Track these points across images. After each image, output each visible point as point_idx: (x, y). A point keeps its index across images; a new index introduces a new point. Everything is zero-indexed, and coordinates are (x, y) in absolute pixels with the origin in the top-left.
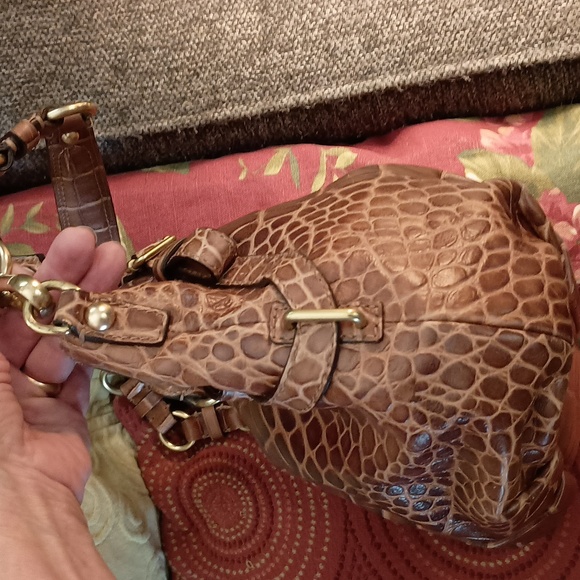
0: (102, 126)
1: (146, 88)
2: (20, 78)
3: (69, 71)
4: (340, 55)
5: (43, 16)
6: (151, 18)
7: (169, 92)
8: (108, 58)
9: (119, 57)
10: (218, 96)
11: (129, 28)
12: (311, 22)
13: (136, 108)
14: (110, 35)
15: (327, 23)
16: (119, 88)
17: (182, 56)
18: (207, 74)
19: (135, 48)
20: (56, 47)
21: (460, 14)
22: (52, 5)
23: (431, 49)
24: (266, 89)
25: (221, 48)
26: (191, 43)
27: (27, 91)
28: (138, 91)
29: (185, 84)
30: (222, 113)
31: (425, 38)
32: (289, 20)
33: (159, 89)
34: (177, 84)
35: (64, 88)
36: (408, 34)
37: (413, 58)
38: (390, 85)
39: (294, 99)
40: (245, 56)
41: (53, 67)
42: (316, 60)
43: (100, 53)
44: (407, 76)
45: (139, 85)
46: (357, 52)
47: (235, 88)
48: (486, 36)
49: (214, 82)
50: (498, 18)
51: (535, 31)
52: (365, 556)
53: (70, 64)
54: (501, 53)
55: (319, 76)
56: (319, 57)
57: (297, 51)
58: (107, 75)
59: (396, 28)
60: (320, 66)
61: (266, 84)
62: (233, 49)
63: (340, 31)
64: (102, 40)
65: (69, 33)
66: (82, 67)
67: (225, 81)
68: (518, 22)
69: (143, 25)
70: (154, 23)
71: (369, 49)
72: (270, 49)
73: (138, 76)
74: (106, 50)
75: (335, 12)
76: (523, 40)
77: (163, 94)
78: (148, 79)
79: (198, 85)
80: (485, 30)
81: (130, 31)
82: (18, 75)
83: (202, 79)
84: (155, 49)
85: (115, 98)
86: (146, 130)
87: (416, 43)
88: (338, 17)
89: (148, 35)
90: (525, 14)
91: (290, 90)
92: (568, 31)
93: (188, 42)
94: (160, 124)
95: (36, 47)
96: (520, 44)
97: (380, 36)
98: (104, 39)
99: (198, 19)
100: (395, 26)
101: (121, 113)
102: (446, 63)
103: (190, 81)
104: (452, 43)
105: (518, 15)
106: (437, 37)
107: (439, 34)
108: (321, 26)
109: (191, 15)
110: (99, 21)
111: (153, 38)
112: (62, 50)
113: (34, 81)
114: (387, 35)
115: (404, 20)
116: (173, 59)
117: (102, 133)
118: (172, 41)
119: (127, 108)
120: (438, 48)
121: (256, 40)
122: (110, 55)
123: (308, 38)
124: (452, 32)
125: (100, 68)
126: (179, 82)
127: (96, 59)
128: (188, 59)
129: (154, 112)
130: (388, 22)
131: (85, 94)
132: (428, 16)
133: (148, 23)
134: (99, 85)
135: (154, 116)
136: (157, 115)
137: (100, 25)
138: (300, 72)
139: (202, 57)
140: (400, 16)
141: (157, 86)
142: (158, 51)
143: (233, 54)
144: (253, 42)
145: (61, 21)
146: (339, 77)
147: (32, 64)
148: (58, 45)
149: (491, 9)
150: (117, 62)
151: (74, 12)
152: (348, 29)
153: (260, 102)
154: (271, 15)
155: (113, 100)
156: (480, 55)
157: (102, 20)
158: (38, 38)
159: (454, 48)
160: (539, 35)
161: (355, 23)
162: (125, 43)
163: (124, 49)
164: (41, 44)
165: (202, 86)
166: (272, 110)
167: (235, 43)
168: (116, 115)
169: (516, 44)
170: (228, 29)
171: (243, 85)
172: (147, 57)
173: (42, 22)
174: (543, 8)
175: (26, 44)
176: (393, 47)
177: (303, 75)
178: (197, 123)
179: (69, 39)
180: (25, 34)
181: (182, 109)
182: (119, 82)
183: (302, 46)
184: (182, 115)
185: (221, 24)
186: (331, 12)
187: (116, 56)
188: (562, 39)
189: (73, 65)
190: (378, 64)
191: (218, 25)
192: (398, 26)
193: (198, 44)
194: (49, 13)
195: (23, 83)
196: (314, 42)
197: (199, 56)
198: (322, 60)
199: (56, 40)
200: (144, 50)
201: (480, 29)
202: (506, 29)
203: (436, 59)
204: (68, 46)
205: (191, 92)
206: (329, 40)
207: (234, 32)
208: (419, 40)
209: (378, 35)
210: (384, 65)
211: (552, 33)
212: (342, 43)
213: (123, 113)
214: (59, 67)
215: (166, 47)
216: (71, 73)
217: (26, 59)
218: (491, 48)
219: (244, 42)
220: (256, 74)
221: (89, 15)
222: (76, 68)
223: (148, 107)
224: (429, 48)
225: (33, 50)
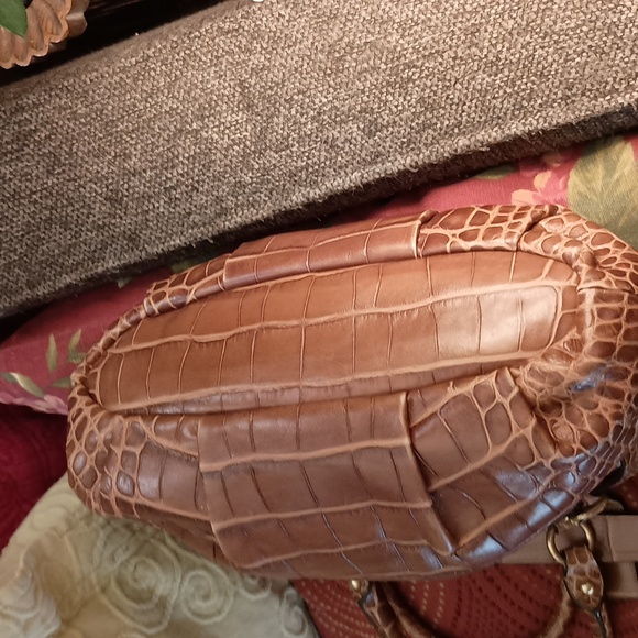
0: (115, 255)
1: (147, 212)
2: (18, 232)
3: (64, 213)
4: (341, 145)
5: (22, 162)
6: (132, 138)
7: (172, 210)
8: (100, 191)
9: (111, 187)
10: (224, 205)
11: (113, 154)
12: (302, 115)
13: (144, 232)
14: (95, 167)
15: (319, 114)
16: (121, 218)
17: (175, 174)
18: (206, 187)
19: (125, 174)
20: (44, 192)
21: (462, 84)
22: (28, 146)
23: (439, 125)
24: (272, 189)
25: (214, 158)
26: (181, 158)
27: (29, 242)
28: (140, 217)
29: (187, 200)
30: (233, 221)
31: (429, 115)
32: (278, 117)
33: (161, 210)
34: (178, 202)
35: (65, 230)
36: (409, 113)
37: (421, 137)
38: (401, 167)
39: (303, 195)
40: (241, 162)
41: (48, 213)
42: (317, 154)
43: (91, 188)
44: (418, 155)
45: (139, 211)
46: (359, 138)
47: (239, 195)
48: (497, 103)
49: (215, 193)
50: (506, 83)
51: (551, 91)
52: (480, 590)
53: (63, 206)
54: (517, 117)
55: (323, 168)
56: (320, 151)
57: (294, 149)
58: (104, 208)
59: (395, 110)
60: (323, 159)
61: (270, 186)
62: (226, 156)
63: (335, 121)
64: (88, 174)
65: (53, 174)
66: (77, 206)
67: (227, 190)
68: (529, 84)
69: (126, 148)
70: (137, 143)
71: (371, 134)
72: (265, 150)
73: (135, 202)
74: (95, 184)
75: (325, 100)
76: (539, 101)
77: (166, 213)
78: (147, 203)
79: (200, 199)
80: (494, 98)
81: (115, 157)
82: (15, 229)
83: (202, 193)
84: (145, 171)
85: (119, 227)
86: (160, 251)
87: (420, 122)
88: (329, 106)
89: (134, 158)
90: (535, 75)
91: (297, 186)
92: (589, 87)
93: (178, 158)
94: (172, 243)
95: (24, 198)
96: (536, 106)
97: (380, 120)
98: (90, 172)
99: (181, 131)
100: (393, 107)
101: (131, 239)
102: (458, 135)
103: (191, 196)
104: (461, 115)
105: (528, 77)
106: (442, 112)
107: (444, 108)
108: (313, 118)
109: (172, 128)
110: (80, 154)
111: (140, 159)
112: (51, 194)
113: (33, 231)
114: (386, 118)
115: (401, 100)
116: (167, 178)
117: (117, 262)
118: (160, 160)
119: (135, 233)
120: (446, 123)
121: (248, 143)
122: (101, 187)
123: (302, 133)
124: (457, 104)
125: (94, 202)
126: (180, 200)
127: (88, 195)
128: (182, 175)
129: (162, 231)
130: (385, 104)
131: (88, 230)
132: (428, 91)
133: (131, 145)
134: (99, 219)
135: (164, 234)
136: (167, 233)
137: (82, 159)
138: (302, 168)
139: (196, 170)
140: (397, 95)
141: (158, 208)
142: (149, 173)
143: (228, 162)
144: (246, 146)
145: (42, 163)
146: (346, 166)
147: (26, 216)
148: (46, 189)
149: (496, 75)
150: (110, 193)
151: (51, 149)
152: (343, 116)
153: (269, 203)
154: (258, 114)
155: (117, 230)
156: (494, 123)
157: (83, 152)
158: (23, 187)
159: (464, 120)
160: (556, 94)
161: (349, 110)
162: (113, 172)
163: (113, 178)
164: (28, 192)
165: (205, 198)
166: (283, 210)
167: (227, 150)
168: (125, 242)
169: (532, 106)
170: (215, 136)
171: (247, 190)
172: (140, 182)
173: (22, 169)
174: (555, 66)
175: (13, 196)
176: (396, 129)
177: (307, 170)
178: (210, 235)
179: (55, 180)
180: (10, 186)
181: (191, 223)
182: (118, 212)
183: (298, 142)
184: (193, 228)
185: (207, 132)
186: (321, 101)
187: (107, 187)
188: (583, 94)
189: (67, 206)
190: (384, 148)
191: (205, 135)
192: (396, 106)
193: (188, 159)
194: (27, 157)
195: (22, 235)
196: (310, 136)
197: (192, 169)
198: (324, 153)
199: (42, 185)
200: (134, 175)
201: (488, 97)
202: (518, 93)
203: (446, 133)
204: (56, 188)
205: (195, 206)
206: (325, 132)
207: (223, 139)
208: (423, 118)
209: (376, 119)
210: (391, 147)
211: (570, 90)
212: (339, 132)
213: (133, 239)
214: (54, 212)
215: (156, 167)
216: (67, 215)
217: (18, 212)
218: (505, 114)
219: (236, 148)
220: (257, 178)
221: (67, 149)
222: (70, 208)
223: (155, 228)
224: (436, 124)
225: (22, 201)
